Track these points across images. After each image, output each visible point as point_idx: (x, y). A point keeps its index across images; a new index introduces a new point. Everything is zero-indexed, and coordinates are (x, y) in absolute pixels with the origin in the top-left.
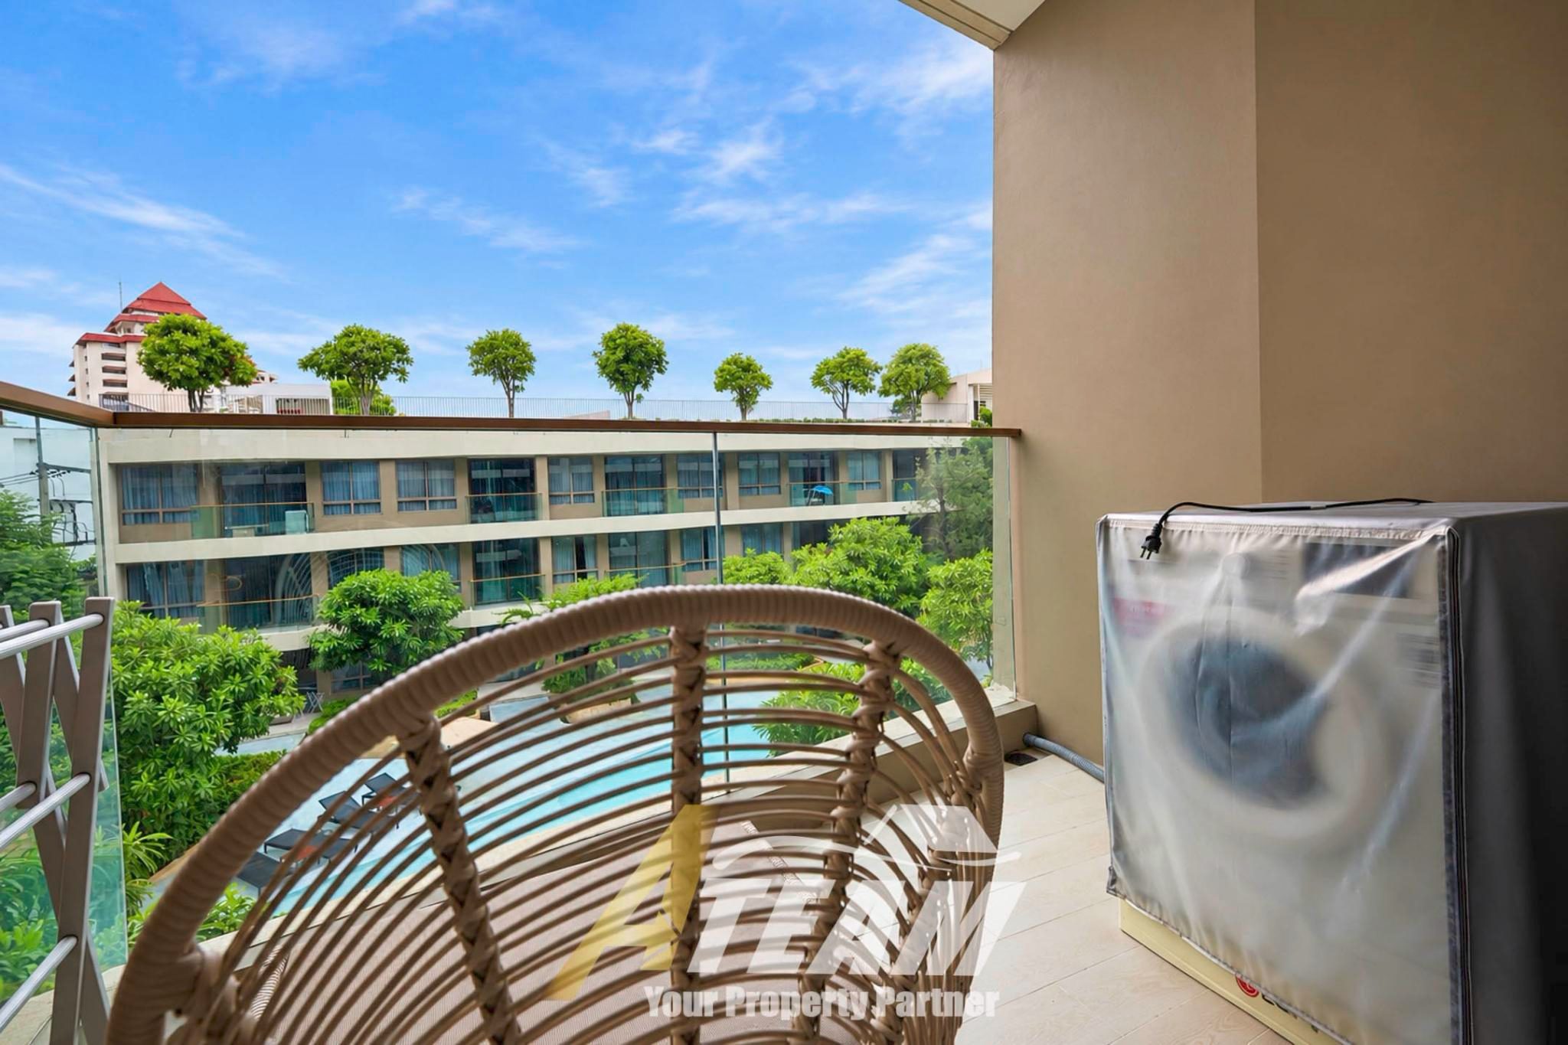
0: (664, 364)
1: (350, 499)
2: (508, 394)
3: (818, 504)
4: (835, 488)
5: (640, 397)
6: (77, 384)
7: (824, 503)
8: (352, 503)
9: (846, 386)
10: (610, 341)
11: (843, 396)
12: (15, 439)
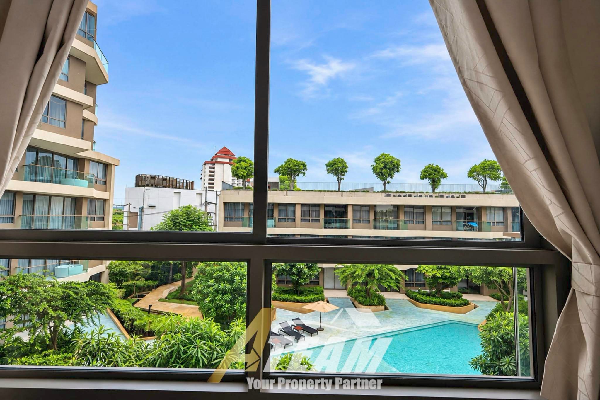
0: (399, 169)
1: (286, 217)
2: (338, 181)
3: (471, 230)
4: (480, 224)
5: (389, 182)
6: (203, 176)
7: (473, 230)
8: (287, 218)
9: (485, 177)
10: (377, 160)
11: (484, 181)
12: (174, 192)
